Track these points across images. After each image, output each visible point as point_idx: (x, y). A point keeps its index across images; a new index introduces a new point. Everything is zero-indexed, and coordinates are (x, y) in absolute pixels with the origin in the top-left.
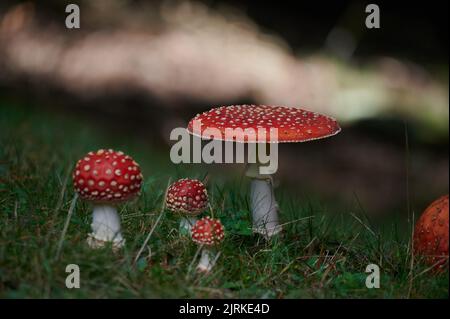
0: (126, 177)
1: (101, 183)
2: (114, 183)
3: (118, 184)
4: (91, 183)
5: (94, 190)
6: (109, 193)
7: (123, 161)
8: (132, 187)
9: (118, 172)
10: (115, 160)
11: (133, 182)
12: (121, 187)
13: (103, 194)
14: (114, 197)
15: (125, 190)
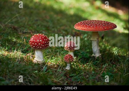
0: (43, 42)
1: (36, 44)
2: (39, 44)
3: (41, 44)
4: (33, 43)
5: (34, 46)
6: (38, 47)
7: (43, 37)
8: (45, 45)
9: (41, 41)
10: (41, 37)
11: (46, 44)
12: (42, 45)
13: (36, 47)
14: (39, 48)
15: (43, 46)
